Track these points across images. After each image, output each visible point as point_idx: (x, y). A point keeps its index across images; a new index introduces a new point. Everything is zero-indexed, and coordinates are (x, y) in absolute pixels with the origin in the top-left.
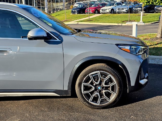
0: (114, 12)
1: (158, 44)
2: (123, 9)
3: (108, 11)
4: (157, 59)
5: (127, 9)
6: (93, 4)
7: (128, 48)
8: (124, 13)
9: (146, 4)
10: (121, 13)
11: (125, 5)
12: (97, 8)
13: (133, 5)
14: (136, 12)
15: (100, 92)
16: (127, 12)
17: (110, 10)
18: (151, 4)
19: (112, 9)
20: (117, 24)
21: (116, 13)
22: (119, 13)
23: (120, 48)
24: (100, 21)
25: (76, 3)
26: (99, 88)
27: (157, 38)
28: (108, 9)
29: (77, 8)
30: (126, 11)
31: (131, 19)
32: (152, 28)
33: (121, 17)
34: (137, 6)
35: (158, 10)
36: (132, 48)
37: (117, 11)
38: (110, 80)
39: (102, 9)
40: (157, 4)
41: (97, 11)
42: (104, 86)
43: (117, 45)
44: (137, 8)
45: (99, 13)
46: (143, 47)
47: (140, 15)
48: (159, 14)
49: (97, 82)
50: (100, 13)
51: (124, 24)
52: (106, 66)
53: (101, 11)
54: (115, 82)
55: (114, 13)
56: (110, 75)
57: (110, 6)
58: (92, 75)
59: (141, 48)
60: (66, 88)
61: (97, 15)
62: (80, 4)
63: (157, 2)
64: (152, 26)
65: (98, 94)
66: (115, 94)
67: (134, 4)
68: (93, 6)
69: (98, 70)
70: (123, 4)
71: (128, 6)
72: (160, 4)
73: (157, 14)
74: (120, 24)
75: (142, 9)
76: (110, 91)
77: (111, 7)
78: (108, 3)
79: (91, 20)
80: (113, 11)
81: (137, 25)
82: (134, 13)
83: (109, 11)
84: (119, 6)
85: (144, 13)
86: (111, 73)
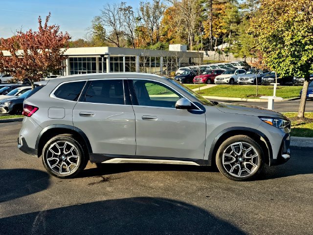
0: (234, 82)
1: (299, 124)
2: (247, 79)
3: (225, 81)
4: (299, 140)
5: (253, 79)
6: (204, 71)
7: (271, 120)
8: (249, 84)
9: (284, 75)
10: (245, 84)
11: (251, 73)
12: (210, 76)
13: (262, 73)
14: (266, 83)
15: (241, 163)
16: (254, 83)
17: (229, 79)
18: (290, 75)
19: (232, 79)
20: (239, 99)
21: (237, 84)
22: (241, 84)
23: (263, 120)
24: (215, 94)
25: (180, 69)
26: (240, 159)
27: (298, 118)
28: (225, 77)
29: (182, 76)
30: (252, 81)
31: (259, 93)
32: (290, 106)
33: (244, 90)
34: (268, 75)
35: (298, 82)
36: (275, 121)
37: (239, 81)
38: (252, 152)
39: (217, 77)
40: (298, 75)
41: (209, 80)
42: (246, 157)
43: (260, 117)
44: (268, 77)
45: (212, 82)
46: (285, 121)
47: (273, 88)
48: (300, 87)
49: (238, 153)
50: (214, 84)
51: (249, 100)
52: (248, 137)
53: (216, 80)
54: (257, 154)
55: (234, 84)
56: (252, 147)
57: (229, 73)
58: (234, 146)
59: (284, 122)
60: (206, 158)
61: (209, 86)
62: (185, 70)
63: (298, 74)
64: (289, 104)
65: (239, 165)
66: (257, 166)
67: (264, 73)
68: (204, 73)
69: (240, 141)
70: (248, 72)
71: (256, 75)
72: (302, 76)
73: (296, 87)
74: (244, 99)
75: (275, 80)
76: (252, 163)
77: (230, 76)
78: (225, 70)
79: (202, 92)
80: (232, 82)
81: (273, 100)
82: (263, 85)
83: (227, 81)
84: (241, 74)
85: (278, 85)
86: (253, 145)
